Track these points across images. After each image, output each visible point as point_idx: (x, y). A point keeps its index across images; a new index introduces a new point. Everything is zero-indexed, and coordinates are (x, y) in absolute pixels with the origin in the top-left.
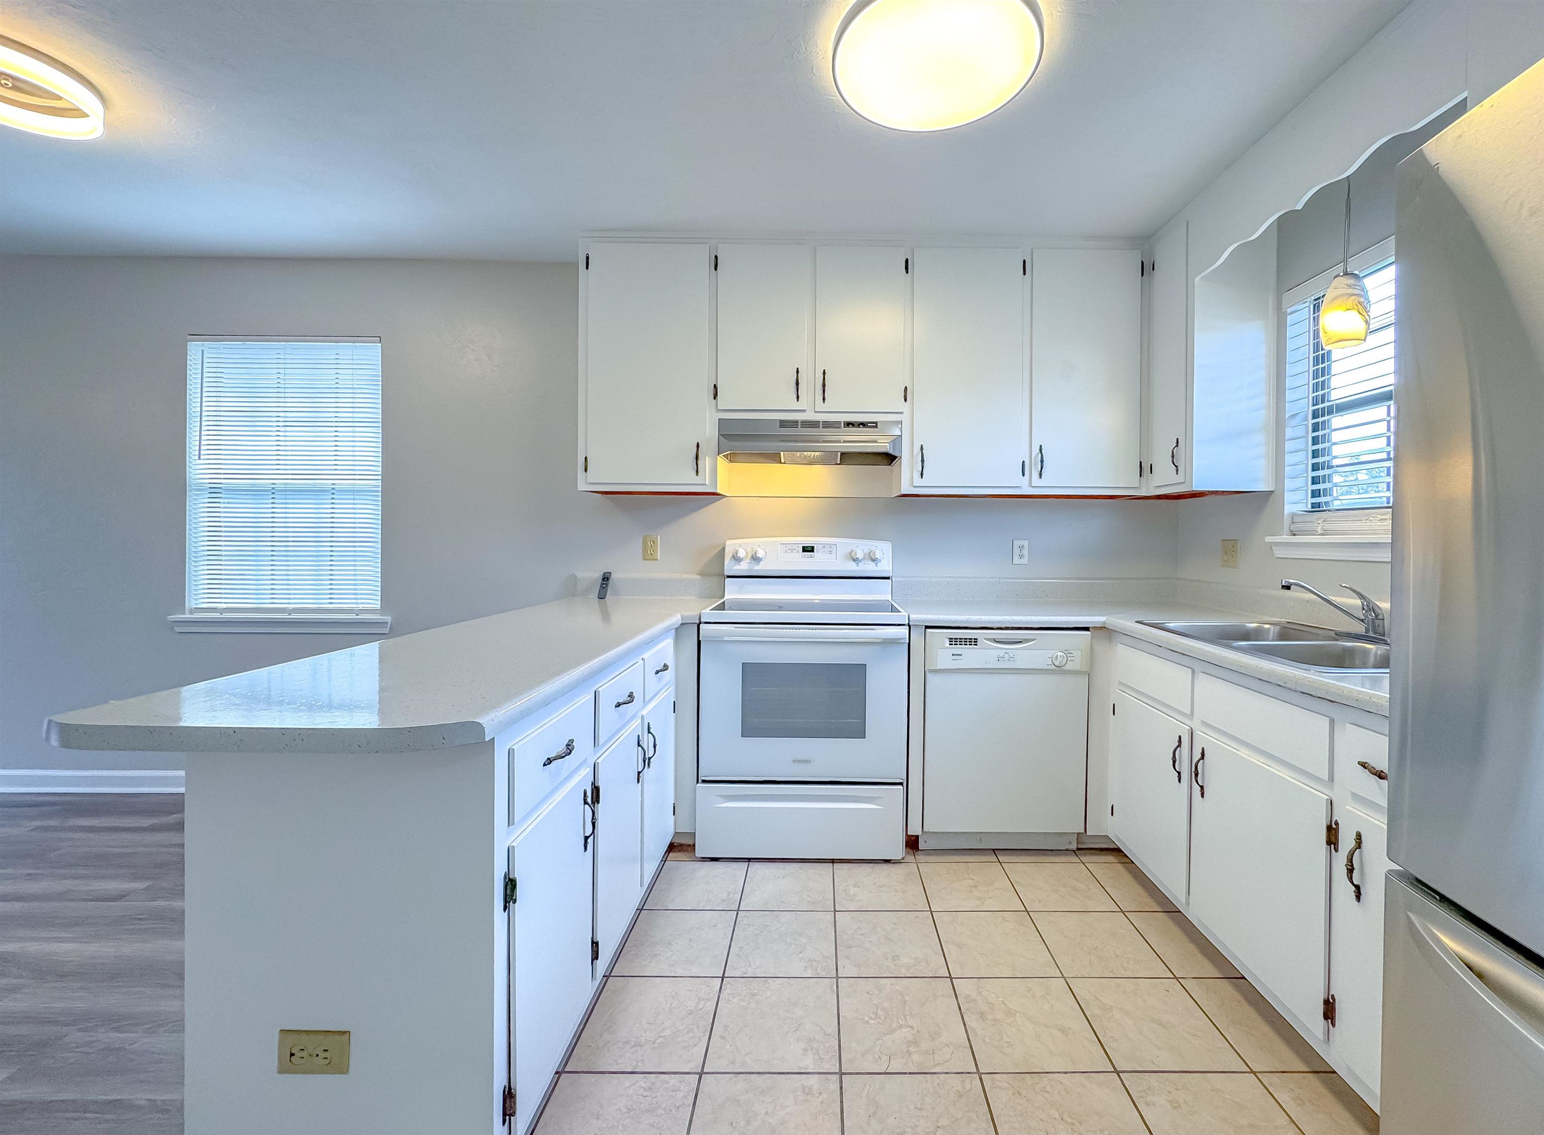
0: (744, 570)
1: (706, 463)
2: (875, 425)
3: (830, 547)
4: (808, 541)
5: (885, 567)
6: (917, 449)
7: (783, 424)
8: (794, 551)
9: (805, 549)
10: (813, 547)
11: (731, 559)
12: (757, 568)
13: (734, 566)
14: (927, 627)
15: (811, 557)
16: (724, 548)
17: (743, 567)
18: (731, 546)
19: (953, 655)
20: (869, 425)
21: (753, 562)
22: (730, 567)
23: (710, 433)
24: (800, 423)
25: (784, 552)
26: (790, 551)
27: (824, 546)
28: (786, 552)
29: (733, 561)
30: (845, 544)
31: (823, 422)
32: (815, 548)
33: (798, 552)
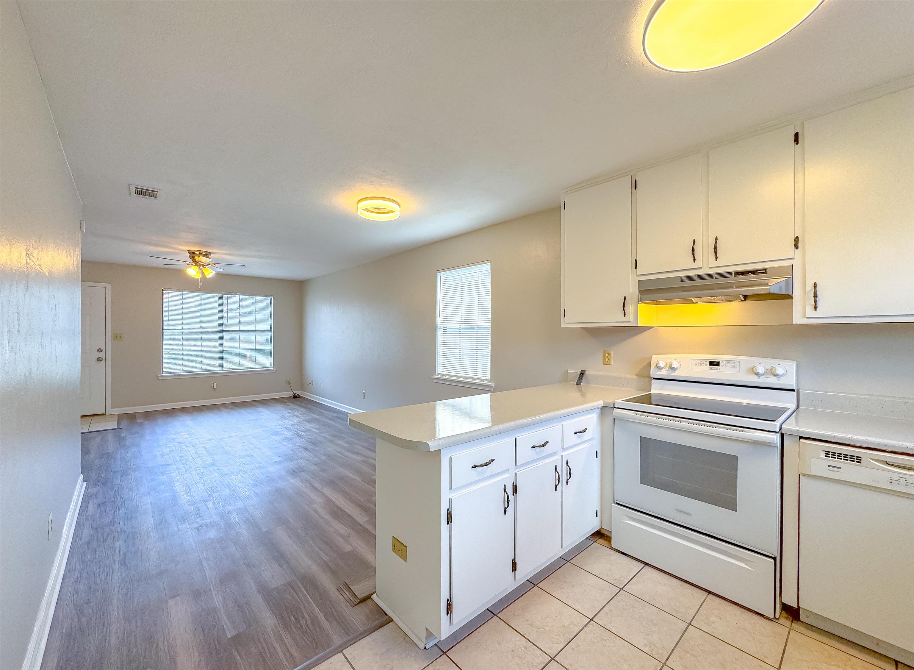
0: (664, 375)
1: (630, 309)
2: (764, 271)
3: (734, 363)
4: (715, 358)
5: (791, 381)
6: (809, 287)
7: (684, 279)
8: (703, 364)
9: (712, 363)
10: (719, 363)
11: (655, 367)
12: (673, 374)
13: (657, 372)
14: (801, 437)
15: (717, 369)
16: (650, 362)
17: (664, 373)
18: (655, 359)
19: (829, 466)
20: (758, 272)
21: (670, 370)
22: (654, 373)
23: (633, 290)
24: (696, 277)
25: (695, 364)
26: (700, 364)
27: (728, 362)
28: (696, 364)
29: (657, 369)
30: (746, 361)
31: (716, 274)
32: (720, 363)
33: (706, 365)
